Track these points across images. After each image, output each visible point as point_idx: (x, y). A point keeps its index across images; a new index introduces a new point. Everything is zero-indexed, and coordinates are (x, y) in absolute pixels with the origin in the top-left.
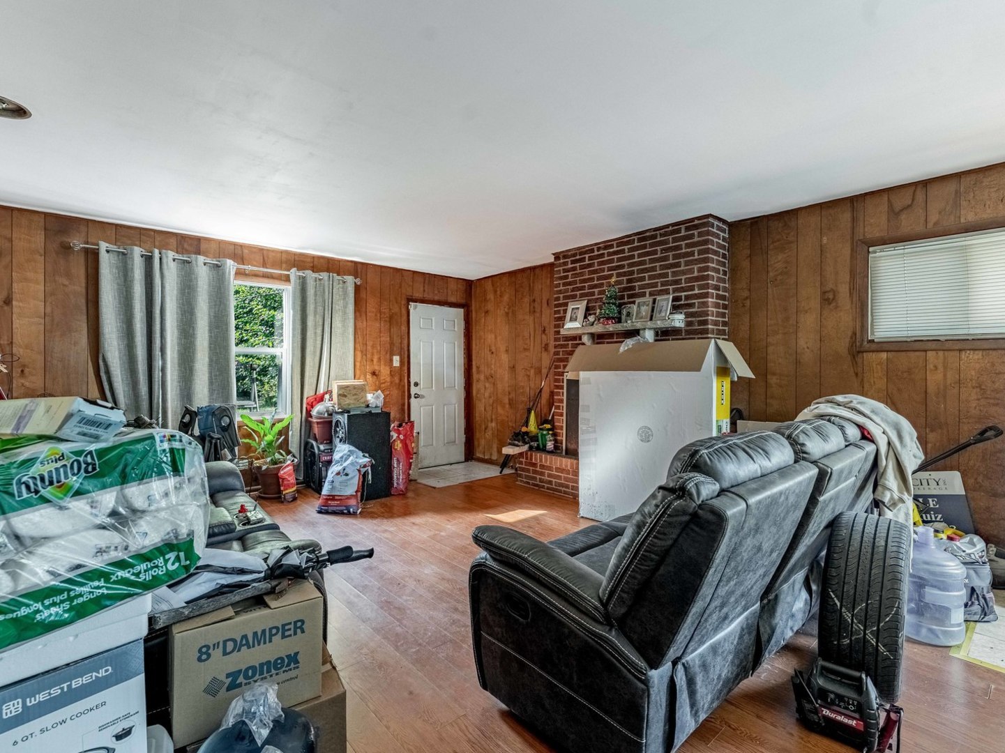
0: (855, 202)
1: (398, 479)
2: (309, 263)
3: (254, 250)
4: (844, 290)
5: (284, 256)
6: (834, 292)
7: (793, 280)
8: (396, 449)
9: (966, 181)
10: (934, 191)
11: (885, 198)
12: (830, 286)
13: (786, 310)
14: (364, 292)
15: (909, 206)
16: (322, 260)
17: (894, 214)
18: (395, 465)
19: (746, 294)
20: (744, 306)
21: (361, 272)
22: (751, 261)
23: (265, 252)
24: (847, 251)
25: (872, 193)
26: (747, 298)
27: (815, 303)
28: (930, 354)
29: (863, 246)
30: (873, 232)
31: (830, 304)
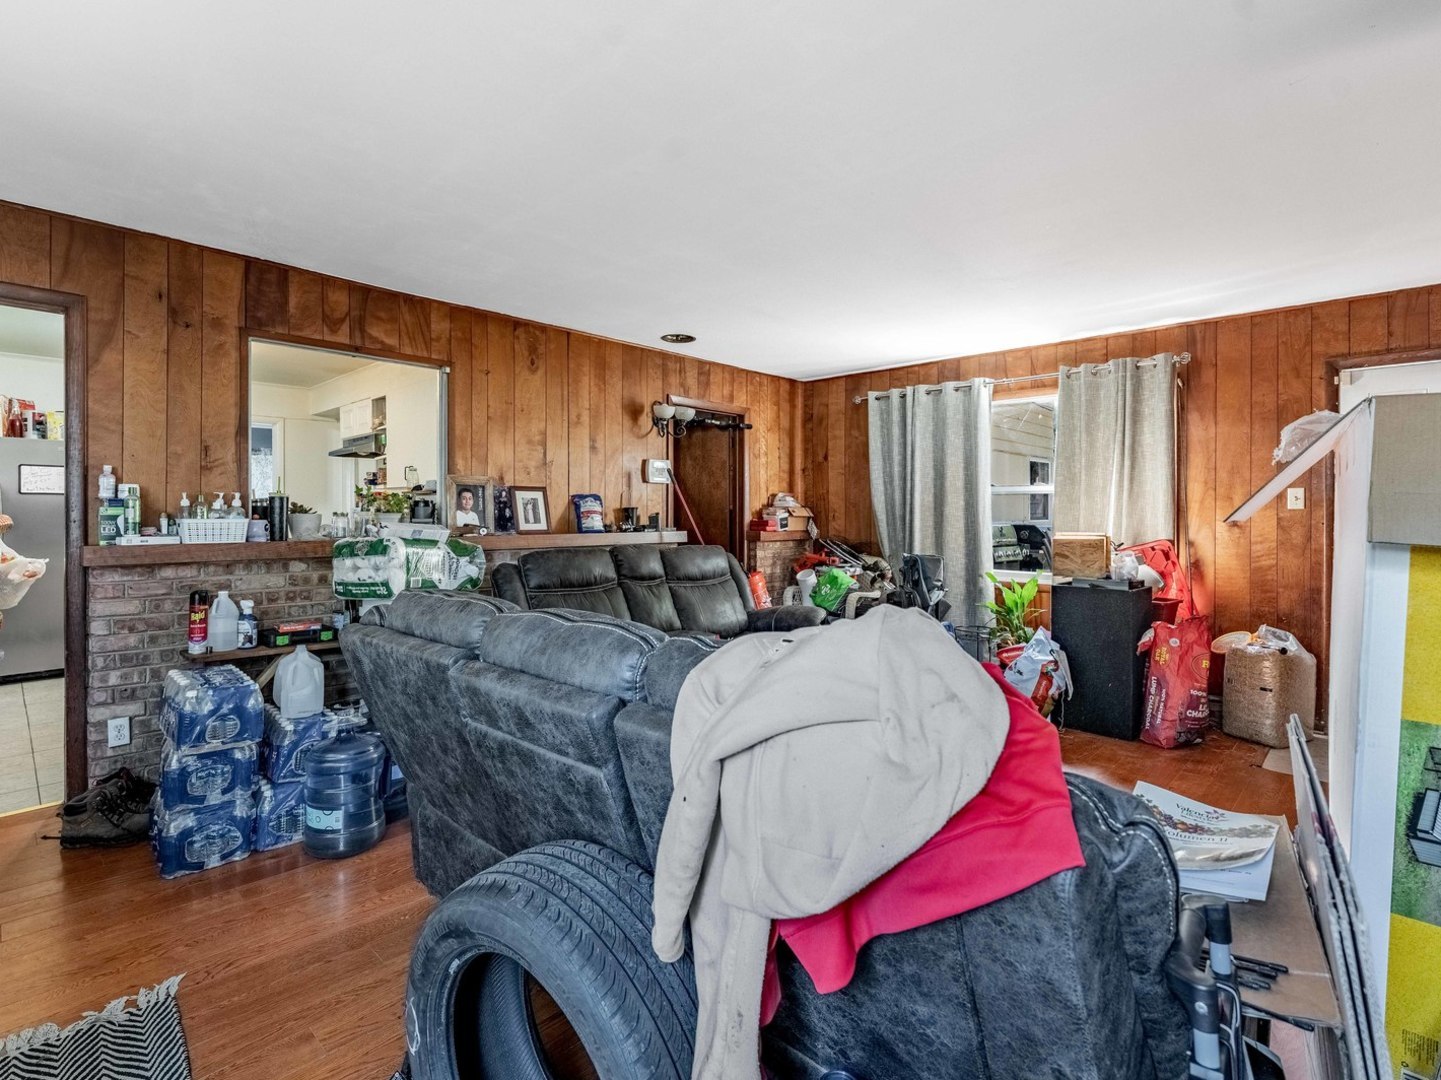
1: (1154, 716)
2: (1100, 349)
3: (1020, 354)
5: (1061, 349)
8: (1157, 662)
14: (1211, 372)
16: (1121, 340)
18: (1153, 690)
21: (1204, 339)
23: (1034, 353)
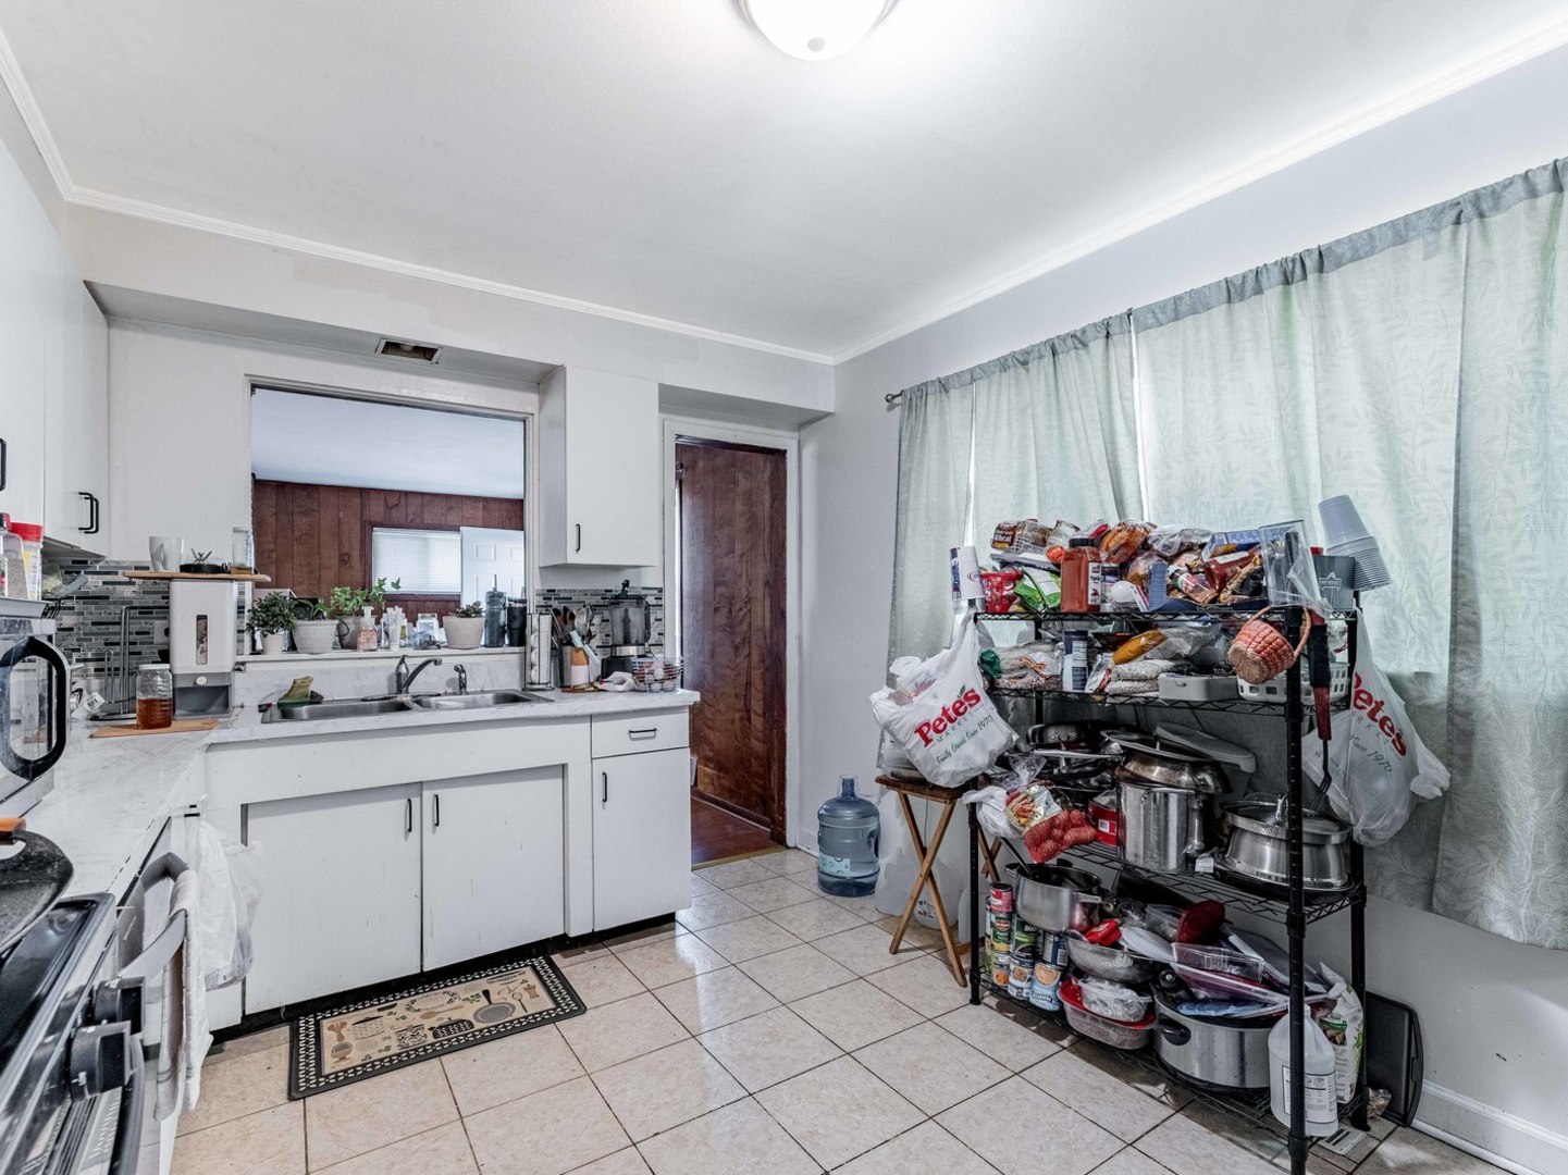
0: (364, 492)
4: (356, 555)
6: (349, 556)
7: (316, 541)
9: (427, 498)
10: (411, 499)
11: (382, 496)
12: (346, 550)
13: (310, 564)
15: (397, 505)
17: (389, 508)
19: (272, 546)
20: (270, 557)
22: (276, 519)
24: (357, 527)
25: (375, 490)
26: (273, 551)
27: (335, 561)
28: (410, 603)
29: (368, 526)
30: (375, 518)
31: (346, 564)
